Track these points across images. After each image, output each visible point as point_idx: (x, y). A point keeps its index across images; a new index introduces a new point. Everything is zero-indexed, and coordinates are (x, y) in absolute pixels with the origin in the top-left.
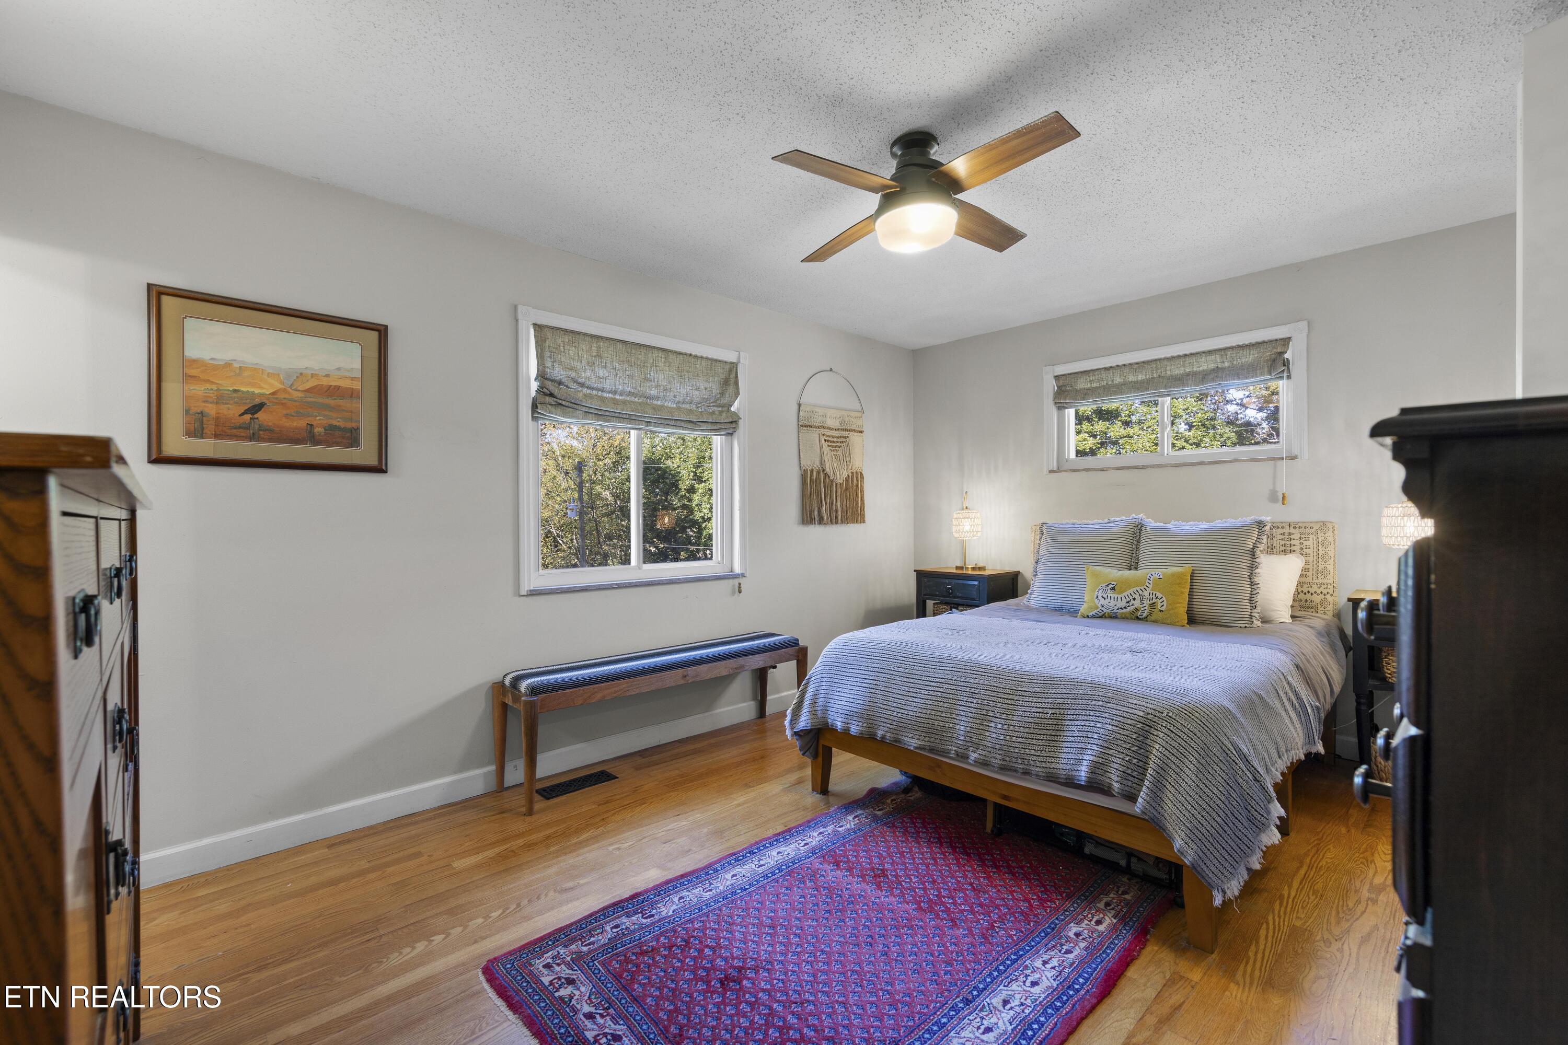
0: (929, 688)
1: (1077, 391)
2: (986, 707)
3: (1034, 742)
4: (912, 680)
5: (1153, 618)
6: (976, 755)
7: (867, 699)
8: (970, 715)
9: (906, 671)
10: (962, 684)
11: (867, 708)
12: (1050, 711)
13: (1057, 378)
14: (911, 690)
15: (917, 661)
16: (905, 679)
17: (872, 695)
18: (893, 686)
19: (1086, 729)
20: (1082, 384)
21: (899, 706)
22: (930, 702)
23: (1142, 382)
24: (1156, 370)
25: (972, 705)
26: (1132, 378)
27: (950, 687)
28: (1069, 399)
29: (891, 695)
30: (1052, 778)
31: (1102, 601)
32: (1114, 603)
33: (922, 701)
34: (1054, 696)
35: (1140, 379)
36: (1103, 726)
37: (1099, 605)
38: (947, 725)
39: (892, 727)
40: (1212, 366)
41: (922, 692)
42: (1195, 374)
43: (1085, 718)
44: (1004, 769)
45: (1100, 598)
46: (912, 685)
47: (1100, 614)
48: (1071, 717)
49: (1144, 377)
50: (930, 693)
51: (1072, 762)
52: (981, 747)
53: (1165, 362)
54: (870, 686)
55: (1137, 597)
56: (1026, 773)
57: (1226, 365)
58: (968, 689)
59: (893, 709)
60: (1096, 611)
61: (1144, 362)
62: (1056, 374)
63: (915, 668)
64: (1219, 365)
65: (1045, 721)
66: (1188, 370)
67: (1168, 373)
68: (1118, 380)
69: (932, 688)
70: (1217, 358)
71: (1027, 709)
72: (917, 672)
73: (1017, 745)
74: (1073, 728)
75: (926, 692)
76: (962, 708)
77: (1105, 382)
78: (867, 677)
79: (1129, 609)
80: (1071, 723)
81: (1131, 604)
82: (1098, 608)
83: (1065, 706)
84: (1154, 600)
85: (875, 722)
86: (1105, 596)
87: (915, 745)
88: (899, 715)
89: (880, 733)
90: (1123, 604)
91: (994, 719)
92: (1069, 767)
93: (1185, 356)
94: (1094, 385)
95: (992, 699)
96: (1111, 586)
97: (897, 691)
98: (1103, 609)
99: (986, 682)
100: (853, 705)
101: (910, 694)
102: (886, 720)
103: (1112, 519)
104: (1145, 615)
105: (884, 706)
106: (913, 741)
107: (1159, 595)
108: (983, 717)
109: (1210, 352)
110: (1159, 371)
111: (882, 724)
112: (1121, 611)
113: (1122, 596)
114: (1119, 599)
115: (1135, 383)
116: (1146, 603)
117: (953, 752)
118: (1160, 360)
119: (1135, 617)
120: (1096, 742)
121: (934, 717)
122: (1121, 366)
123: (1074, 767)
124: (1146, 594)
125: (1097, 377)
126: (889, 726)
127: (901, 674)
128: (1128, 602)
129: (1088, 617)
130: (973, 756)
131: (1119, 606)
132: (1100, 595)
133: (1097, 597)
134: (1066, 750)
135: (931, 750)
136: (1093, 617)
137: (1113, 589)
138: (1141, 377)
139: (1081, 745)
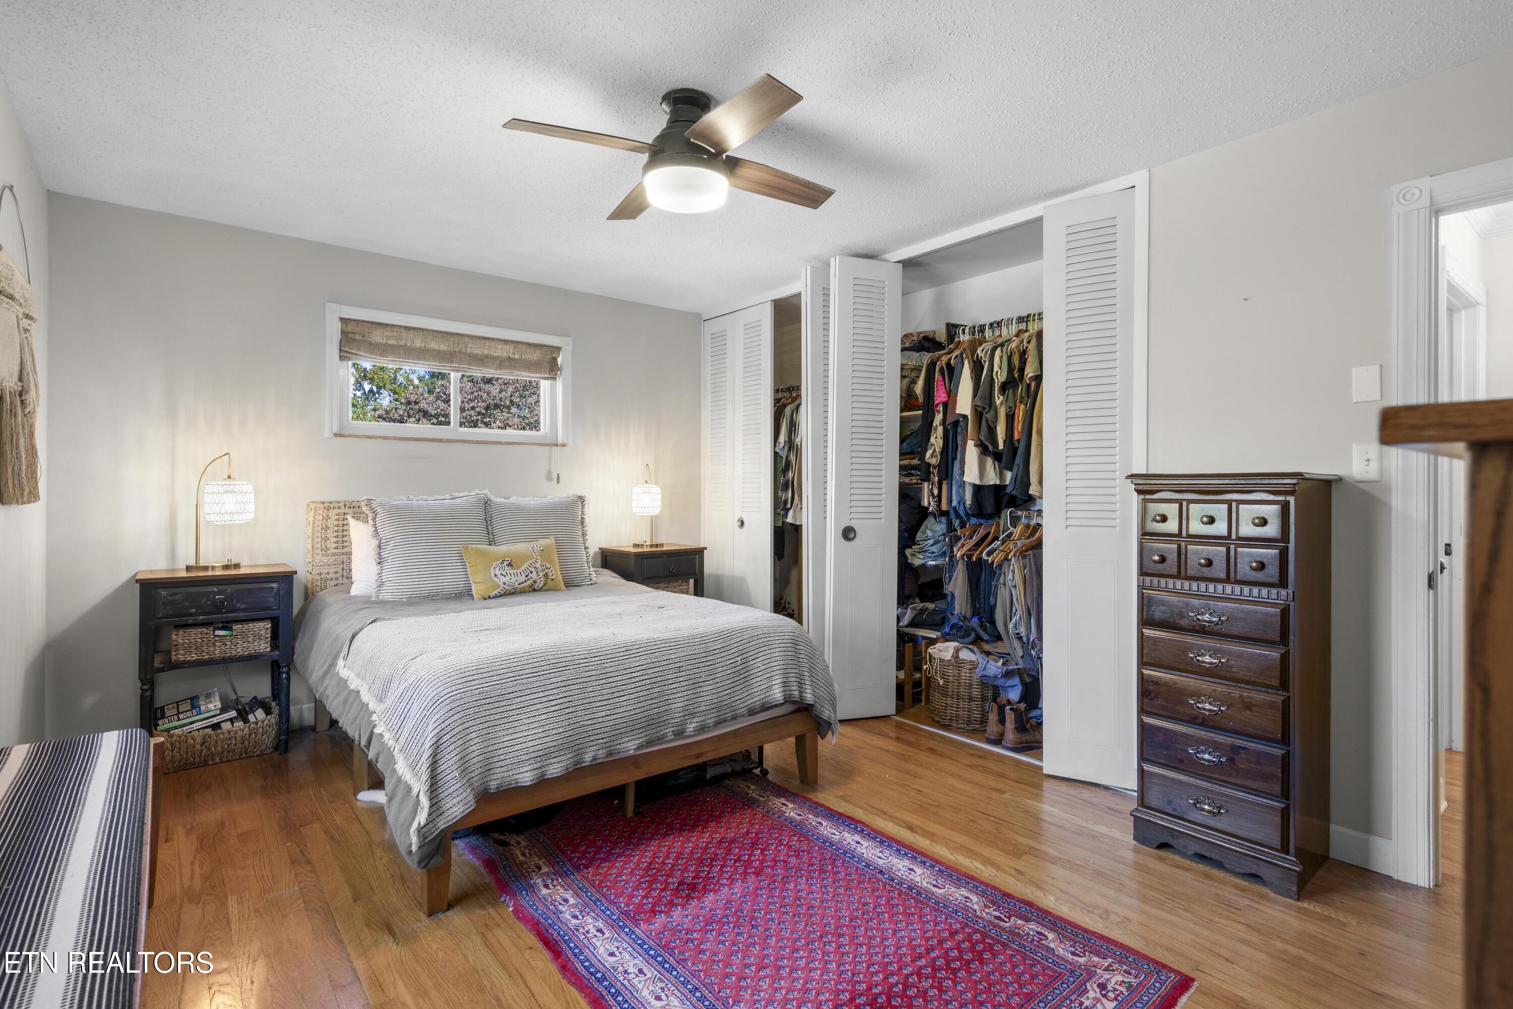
0: (634, 680)
1: (370, 343)
2: (694, 676)
3: (736, 689)
4: (611, 680)
5: (545, 588)
6: (694, 725)
7: (566, 723)
8: (683, 689)
9: (598, 672)
10: (664, 663)
11: (570, 733)
12: (739, 658)
13: (344, 321)
14: (614, 690)
15: (602, 658)
16: (603, 682)
17: (570, 716)
18: (591, 694)
19: (766, 662)
20: (377, 337)
21: (609, 713)
22: (641, 694)
23: (444, 352)
24: (458, 344)
25: (682, 679)
26: (433, 345)
27: (654, 670)
28: (364, 352)
29: (593, 705)
30: (752, 712)
31: (503, 579)
32: (515, 579)
33: (632, 696)
34: (735, 645)
35: (442, 349)
36: (777, 654)
37: (501, 583)
38: (662, 709)
39: (604, 740)
40: (505, 354)
41: (628, 686)
42: (493, 358)
43: (762, 654)
44: (719, 723)
45: (499, 576)
46: (614, 685)
47: (502, 592)
48: (753, 657)
49: (445, 348)
50: (638, 684)
51: (765, 691)
52: (698, 715)
53: (467, 340)
54: (563, 706)
55: (533, 569)
56: (734, 718)
57: (517, 356)
58: (672, 666)
59: (601, 720)
60: (499, 590)
61: (447, 333)
62: (342, 316)
63: (606, 665)
64: (511, 355)
65: (738, 668)
66: (486, 352)
67: (469, 350)
68: (418, 344)
69: (637, 679)
70: (510, 348)
71: (724, 664)
72: (611, 669)
73: (726, 697)
74: (758, 664)
75: (633, 685)
76: (673, 686)
77: (404, 342)
78: (551, 698)
79: (529, 583)
80: (754, 661)
81: (529, 577)
82: (500, 586)
83: (746, 651)
84: (546, 571)
85: (580, 746)
86: (504, 573)
87: (634, 747)
88: (611, 723)
89: (588, 757)
90: (523, 578)
91: (703, 684)
92: (763, 696)
93: (485, 338)
94: (391, 342)
95: (696, 666)
96: (506, 563)
97: (599, 698)
98: (505, 586)
99: (685, 654)
100: (547, 740)
101: (616, 695)
102: (596, 737)
103: (457, 495)
104: (541, 585)
105: (590, 722)
106: (631, 744)
107: (548, 566)
108: (695, 685)
109: (506, 342)
110: (460, 346)
111: (592, 744)
112: (522, 585)
113: (520, 570)
114: (519, 575)
115: (438, 352)
116: (541, 574)
117: (670, 734)
118: (462, 335)
119: (533, 590)
120: (778, 668)
121: (649, 707)
122: (422, 329)
123: (767, 694)
124: (538, 565)
125: (395, 334)
126: (601, 741)
127: (594, 678)
128: (527, 576)
129: (489, 597)
130: (691, 727)
131: (520, 581)
132: (498, 573)
133: (496, 575)
134: (757, 684)
135: (649, 743)
136: (496, 597)
137: (510, 565)
138: (443, 347)
139: (768, 675)
